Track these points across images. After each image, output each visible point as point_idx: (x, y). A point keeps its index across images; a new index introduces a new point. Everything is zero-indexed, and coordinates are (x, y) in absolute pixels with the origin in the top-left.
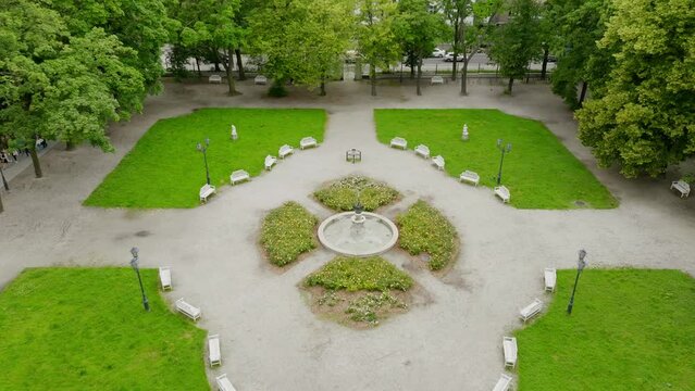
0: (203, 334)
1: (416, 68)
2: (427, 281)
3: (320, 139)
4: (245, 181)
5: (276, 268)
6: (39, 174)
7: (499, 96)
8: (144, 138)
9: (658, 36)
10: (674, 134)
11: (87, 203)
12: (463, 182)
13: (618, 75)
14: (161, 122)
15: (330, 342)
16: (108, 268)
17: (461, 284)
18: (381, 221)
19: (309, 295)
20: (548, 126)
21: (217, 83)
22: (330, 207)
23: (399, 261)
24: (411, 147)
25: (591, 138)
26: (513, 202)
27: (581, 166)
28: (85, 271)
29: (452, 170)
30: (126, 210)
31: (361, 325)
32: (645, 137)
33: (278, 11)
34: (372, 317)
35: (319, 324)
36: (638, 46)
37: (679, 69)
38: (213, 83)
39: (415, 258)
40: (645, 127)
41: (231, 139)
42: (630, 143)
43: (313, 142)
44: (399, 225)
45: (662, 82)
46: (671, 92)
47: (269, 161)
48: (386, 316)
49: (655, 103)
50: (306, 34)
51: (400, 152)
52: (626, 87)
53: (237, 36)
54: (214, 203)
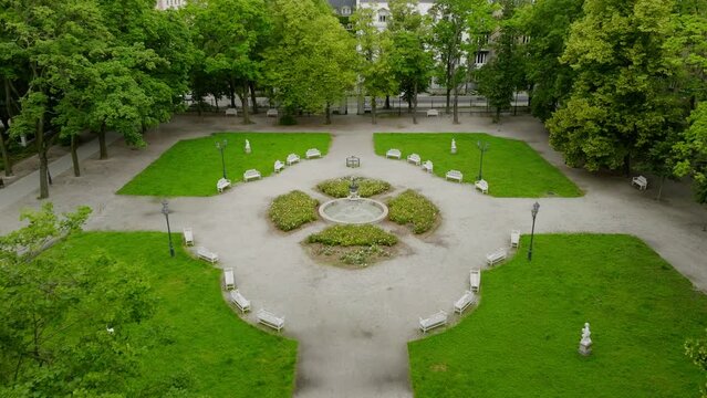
0: (221, 271)
1: (413, 105)
2: (411, 241)
3: (324, 153)
4: (257, 179)
5: (281, 232)
6: (77, 174)
7: (487, 125)
8: (168, 152)
9: (604, 49)
10: (625, 129)
11: (119, 193)
12: (449, 179)
13: (579, 85)
14: (182, 142)
15: (325, 277)
16: (138, 233)
17: (440, 243)
18: (374, 204)
19: (310, 249)
20: (530, 145)
21: (233, 115)
22: (330, 194)
23: (388, 229)
24: (404, 157)
25: (560, 141)
26: (490, 192)
27: (556, 170)
28: (119, 234)
29: (439, 172)
30: (153, 197)
31: (352, 266)
32: (602, 134)
33: (289, 48)
34: (361, 261)
35: (317, 266)
36: (589, 56)
37: (626, 76)
38: (229, 115)
39: (402, 227)
40: (602, 125)
41: (245, 153)
42: (590, 140)
43: (317, 153)
44: (389, 206)
45: (614, 87)
46: (620, 94)
47: (278, 165)
48: (373, 262)
49: (609, 105)
50: (312, 66)
51: (395, 162)
52: (586, 94)
53: (253, 68)
54: (228, 193)
